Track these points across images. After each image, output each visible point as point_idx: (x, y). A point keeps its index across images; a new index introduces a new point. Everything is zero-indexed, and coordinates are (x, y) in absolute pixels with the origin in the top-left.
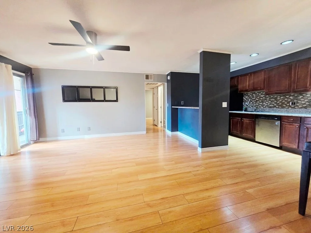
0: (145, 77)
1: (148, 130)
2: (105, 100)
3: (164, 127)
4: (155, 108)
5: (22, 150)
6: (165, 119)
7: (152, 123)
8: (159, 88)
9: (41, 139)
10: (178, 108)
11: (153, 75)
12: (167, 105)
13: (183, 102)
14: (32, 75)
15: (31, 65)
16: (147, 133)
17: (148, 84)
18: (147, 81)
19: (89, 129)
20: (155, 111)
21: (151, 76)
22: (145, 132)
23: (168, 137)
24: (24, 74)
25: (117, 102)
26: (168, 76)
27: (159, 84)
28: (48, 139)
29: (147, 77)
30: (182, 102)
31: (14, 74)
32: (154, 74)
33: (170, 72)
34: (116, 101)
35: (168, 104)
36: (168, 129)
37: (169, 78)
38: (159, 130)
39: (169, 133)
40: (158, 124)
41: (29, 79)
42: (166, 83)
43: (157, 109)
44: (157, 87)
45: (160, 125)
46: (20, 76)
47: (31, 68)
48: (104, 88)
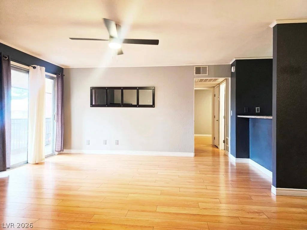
0: (195, 71)
1: (198, 152)
2: (138, 105)
3: (226, 149)
4: (215, 118)
5: (46, 160)
6: (228, 137)
7: (211, 143)
8: (221, 86)
9: (65, 151)
10: (249, 118)
11: (207, 66)
12: (230, 113)
13: (259, 108)
14: (62, 76)
15: (63, 65)
16: (195, 156)
17: (201, 80)
18: (198, 77)
19: (117, 143)
20: (216, 122)
21: (205, 68)
22: (192, 155)
23: (232, 165)
24: (55, 76)
25: (154, 107)
26: (232, 67)
27: (221, 79)
28: (72, 151)
29: (198, 70)
30: (256, 108)
31: (47, 76)
32: (208, 66)
33: (234, 60)
34: (153, 106)
35: (232, 111)
36: (231, 154)
37: (233, 70)
38: (220, 154)
39: (233, 159)
40: (219, 145)
41: (60, 80)
42: (230, 78)
43: (218, 120)
44: (219, 84)
45: (222, 146)
46: (52, 78)
47: (63, 68)
48: (138, 89)
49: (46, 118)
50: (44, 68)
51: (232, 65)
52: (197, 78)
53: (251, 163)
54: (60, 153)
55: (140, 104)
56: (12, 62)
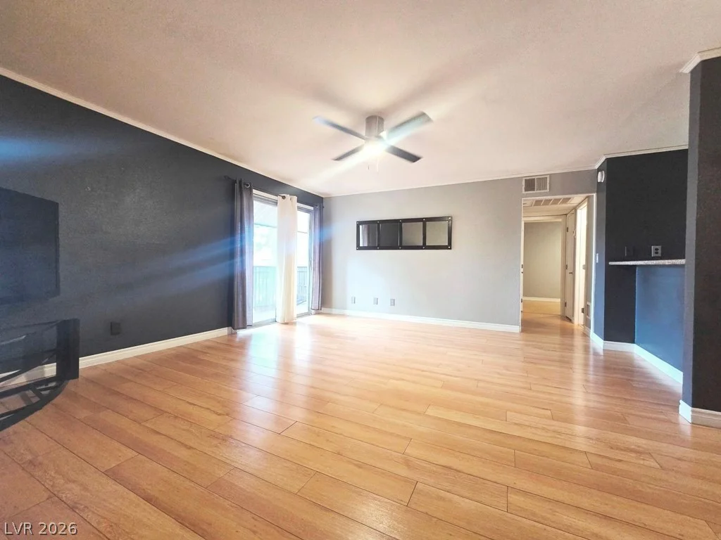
0: (524, 187)
1: (529, 325)
2: (424, 247)
3: (587, 323)
4: (568, 269)
5: (299, 320)
6: (590, 302)
7: (558, 310)
8: (579, 211)
9: (324, 310)
10: (635, 266)
11: (548, 176)
12: (595, 258)
13: (659, 247)
14: (322, 208)
15: (321, 193)
16: (523, 331)
17: (538, 203)
18: (531, 196)
19: (393, 302)
20: (569, 277)
21: (542, 181)
22: (517, 329)
23: (596, 354)
24: (312, 208)
25: (451, 249)
26: (600, 173)
27: (577, 199)
28: (334, 311)
29: (530, 184)
30: (653, 248)
31: (299, 208)
32: (550, 175)
33: (603, 159)
34: (448, 247)
35: (597, 254)
36: (595, 332)
37: (601, 178)
38: (576, 332)
39: (597, 342)
40: (573, 316)
41: (317, 216)
42: (595, 195)
43: (573, 273)
44: (575, 209)
45: (579, 318)
46: (308, 211)
47: (322, 198)
48: (424, 221)
49: (298, 267)
50: (295, 198)
51: (599, 170)
52: (530, 198)
53: (638, 353)
54: (318, 312)
55: (428, 244)
56: (255, 191)
